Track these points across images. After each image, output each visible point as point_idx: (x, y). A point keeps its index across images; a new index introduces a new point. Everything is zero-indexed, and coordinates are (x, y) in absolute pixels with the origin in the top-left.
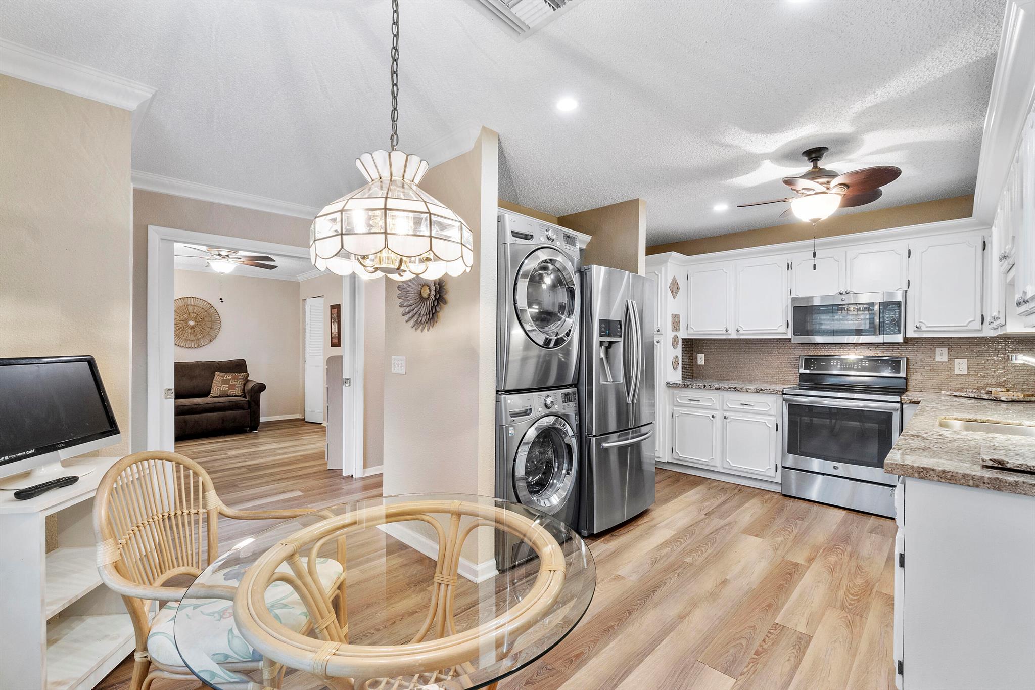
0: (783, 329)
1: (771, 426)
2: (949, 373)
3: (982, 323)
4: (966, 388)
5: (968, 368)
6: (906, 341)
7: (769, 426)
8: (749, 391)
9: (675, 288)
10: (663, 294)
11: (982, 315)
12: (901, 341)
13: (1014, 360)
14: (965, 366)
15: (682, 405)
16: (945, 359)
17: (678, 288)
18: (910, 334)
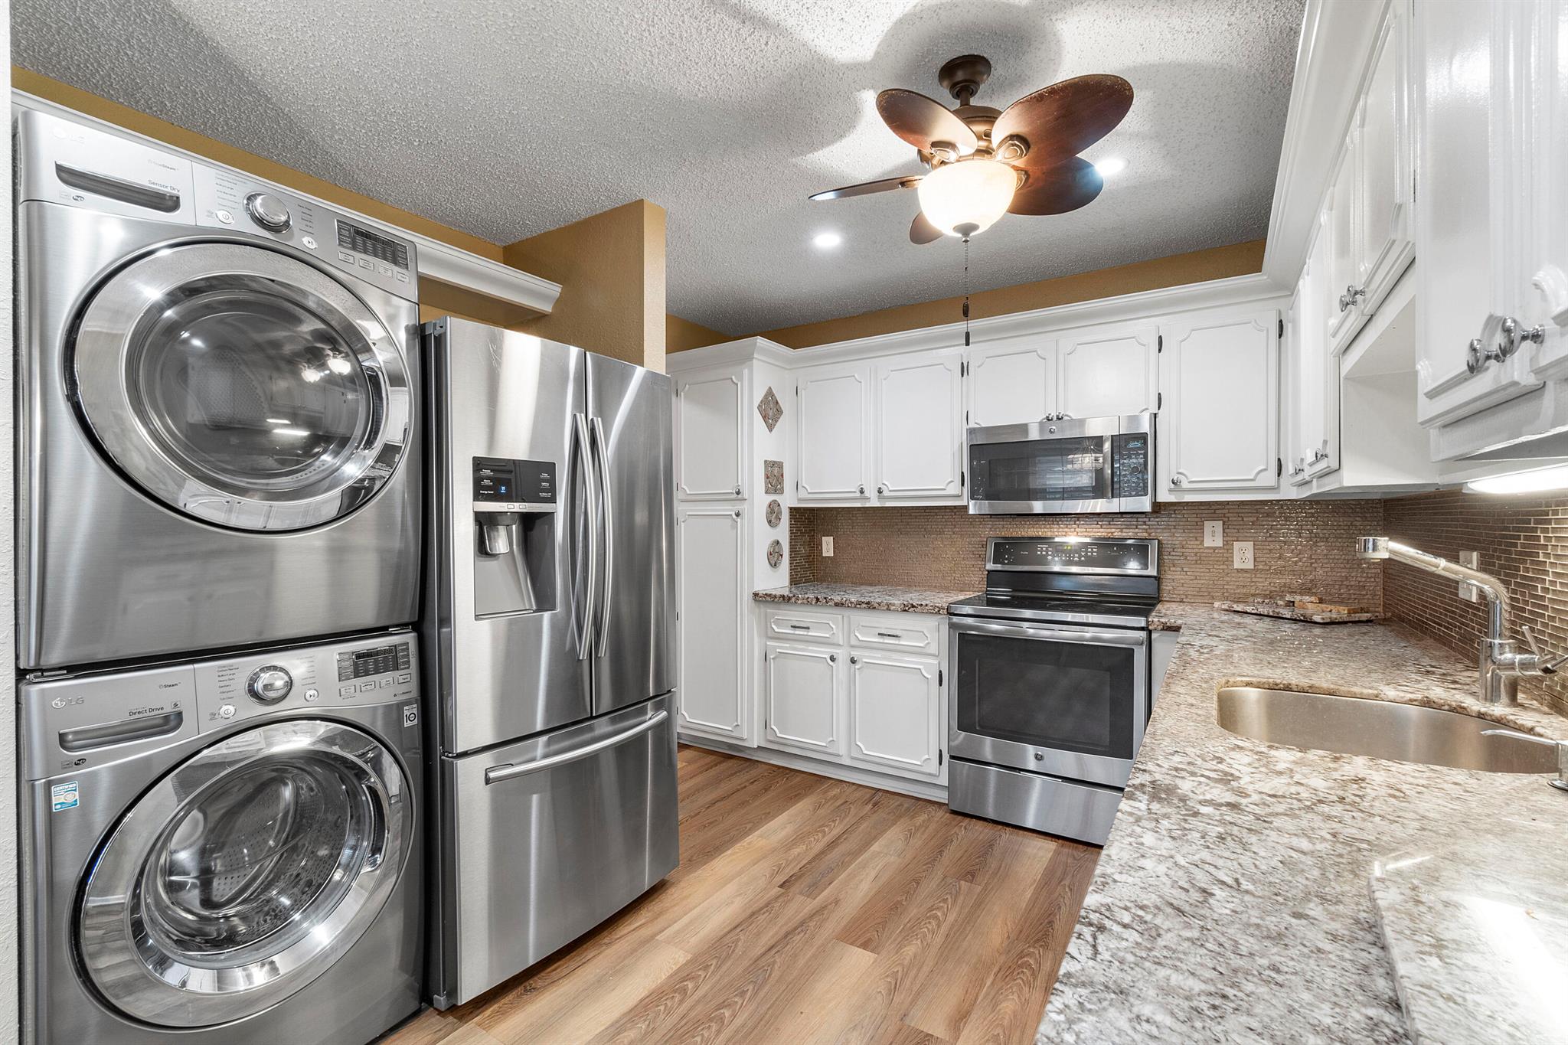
0: (954, 488)
1: (929, 677)
2: (1225, 567)
3: (1279, 475)
4: (1253, 595)
5: (1255, 558)
6: (1157, 509)
7: (926, 675)
8: (892, 608)
9: (771, 410)
10: (746, 421)
11: (1279, 460)
12: (1148, 508)
13: (1370, 551)
14: (1250, 554)
15: (781, 636)
16: (1219, 543)
17: (779, 412)
18: (1164, 496)
